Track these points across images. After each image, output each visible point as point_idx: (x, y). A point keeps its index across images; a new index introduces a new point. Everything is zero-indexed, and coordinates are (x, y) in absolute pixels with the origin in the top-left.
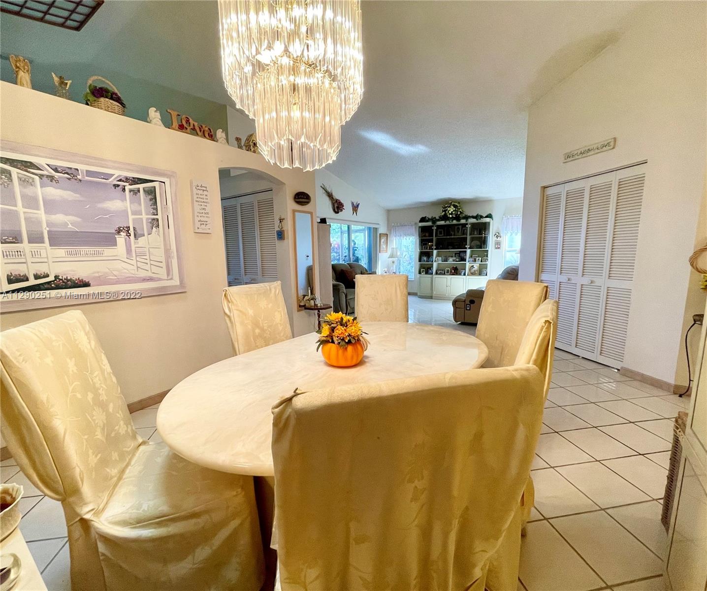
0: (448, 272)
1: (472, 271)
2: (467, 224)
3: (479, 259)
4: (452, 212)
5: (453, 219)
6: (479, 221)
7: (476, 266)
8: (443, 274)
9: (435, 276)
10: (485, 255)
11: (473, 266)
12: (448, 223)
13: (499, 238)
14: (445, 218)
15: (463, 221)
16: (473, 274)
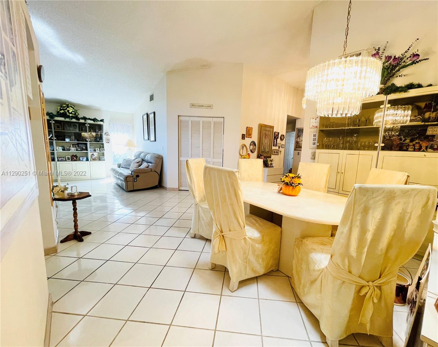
0: (69, 159)
1: (94, 157)
2: (86, 123)
3: (97, 150)
4: (71, 112)
5: (73, 117)
6: (96, 123)
7: (96, 154)
8: (65, 161)
9: (58, 163)
10: (102, 147)
11: (93, 154)
12: (67, 120)
13: (108, 136)
14: (64, 115)
15: (82, 121)
16: (94, 160)
